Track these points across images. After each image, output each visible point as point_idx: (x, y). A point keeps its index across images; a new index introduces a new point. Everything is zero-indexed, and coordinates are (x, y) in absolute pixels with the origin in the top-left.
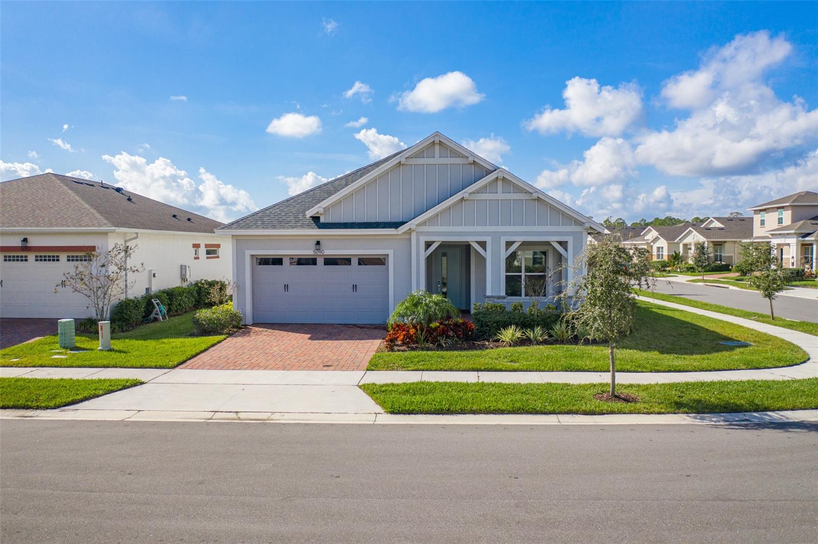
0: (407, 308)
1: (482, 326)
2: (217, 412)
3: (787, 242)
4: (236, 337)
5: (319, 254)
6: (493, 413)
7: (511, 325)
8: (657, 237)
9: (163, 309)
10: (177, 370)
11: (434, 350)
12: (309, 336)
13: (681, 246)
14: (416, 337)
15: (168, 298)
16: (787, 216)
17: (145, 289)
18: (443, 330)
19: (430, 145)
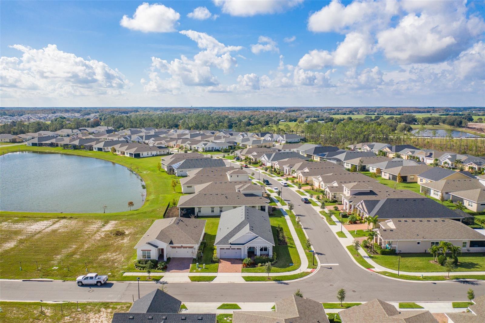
1: (255, 263)
4: (220, 263)
5: (230, 248)
7: (260, 263)
11: (249, 268)
12: (230, 263)
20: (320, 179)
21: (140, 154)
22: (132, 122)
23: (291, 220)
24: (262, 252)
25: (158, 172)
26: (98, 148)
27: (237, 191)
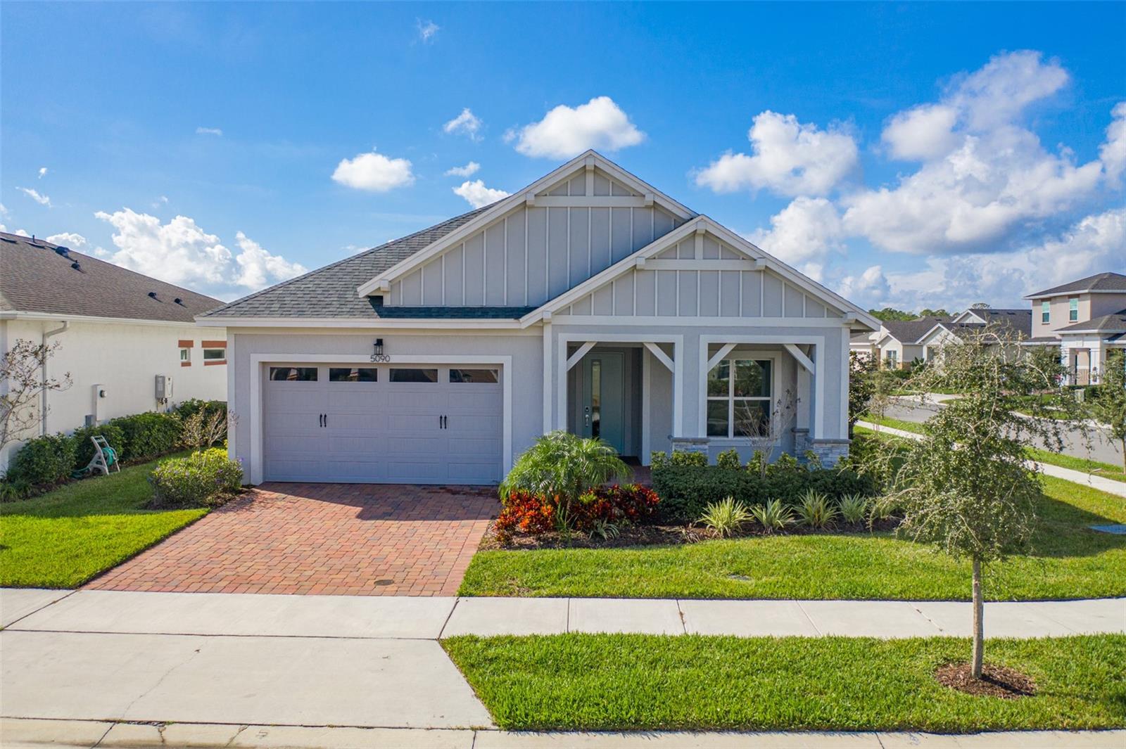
0: (536, 465)
1: (671, 496)
2: (119, 722)
3: (1085, 346)
4: (226, 511)
5: (381, 362)
6: (735, 730)
7: (726, 499)
8: (888, 336)
9: (111, 454)
10: (85, 591)
11: (588, 547)
12: (359, 509)
13: (925, 349)
14: (554, 520)
15: (123, 433)
16: (1084, 309)
17: (84, 419)
18: (604, 507)
19: (577, 175)
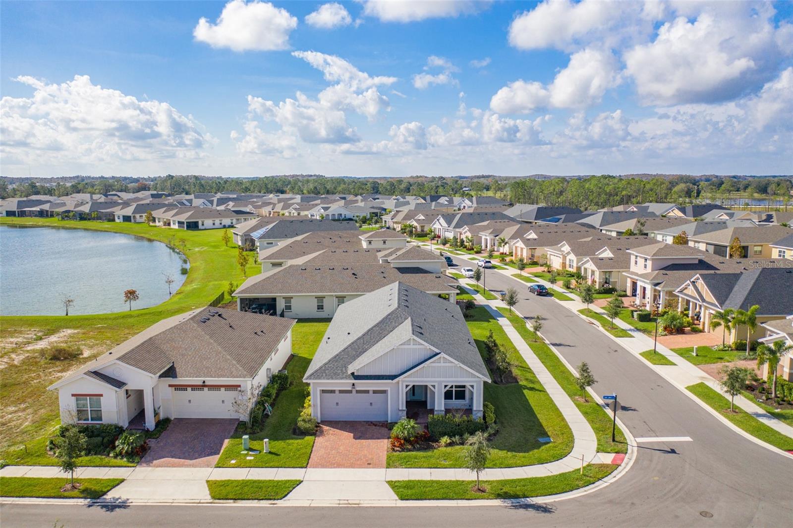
1: (433, 432)
2: (340, 500)
4: (319, 436)
5: (354, 389)
7: (445, 435)
8: (570, 252)
10: (308, 469)
11: (412, 451)
12: (353, 435)
13: (583, 268)
19: (408, 340)
20: (566, 248)
21: (198, 222)
22: (203, 186)
23: (516, 328)
24: (449, 401)
25: (224, 248)
26: (123, 216)
27: (381, 262)
